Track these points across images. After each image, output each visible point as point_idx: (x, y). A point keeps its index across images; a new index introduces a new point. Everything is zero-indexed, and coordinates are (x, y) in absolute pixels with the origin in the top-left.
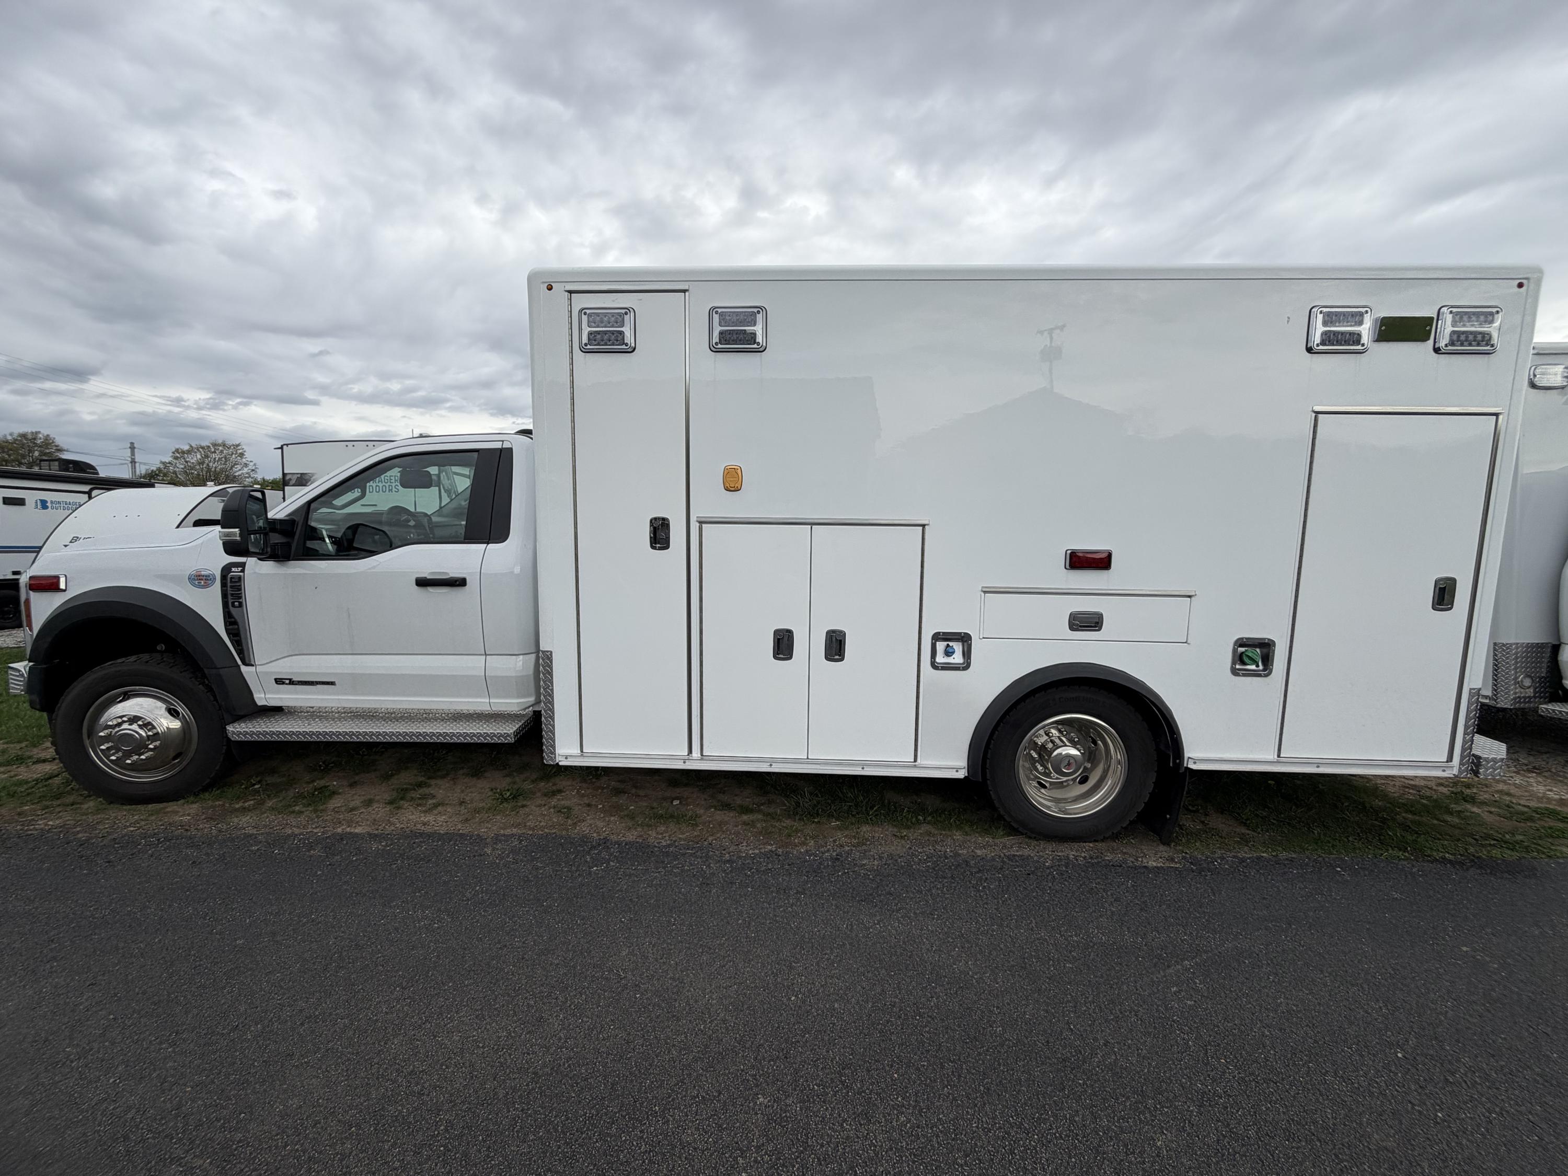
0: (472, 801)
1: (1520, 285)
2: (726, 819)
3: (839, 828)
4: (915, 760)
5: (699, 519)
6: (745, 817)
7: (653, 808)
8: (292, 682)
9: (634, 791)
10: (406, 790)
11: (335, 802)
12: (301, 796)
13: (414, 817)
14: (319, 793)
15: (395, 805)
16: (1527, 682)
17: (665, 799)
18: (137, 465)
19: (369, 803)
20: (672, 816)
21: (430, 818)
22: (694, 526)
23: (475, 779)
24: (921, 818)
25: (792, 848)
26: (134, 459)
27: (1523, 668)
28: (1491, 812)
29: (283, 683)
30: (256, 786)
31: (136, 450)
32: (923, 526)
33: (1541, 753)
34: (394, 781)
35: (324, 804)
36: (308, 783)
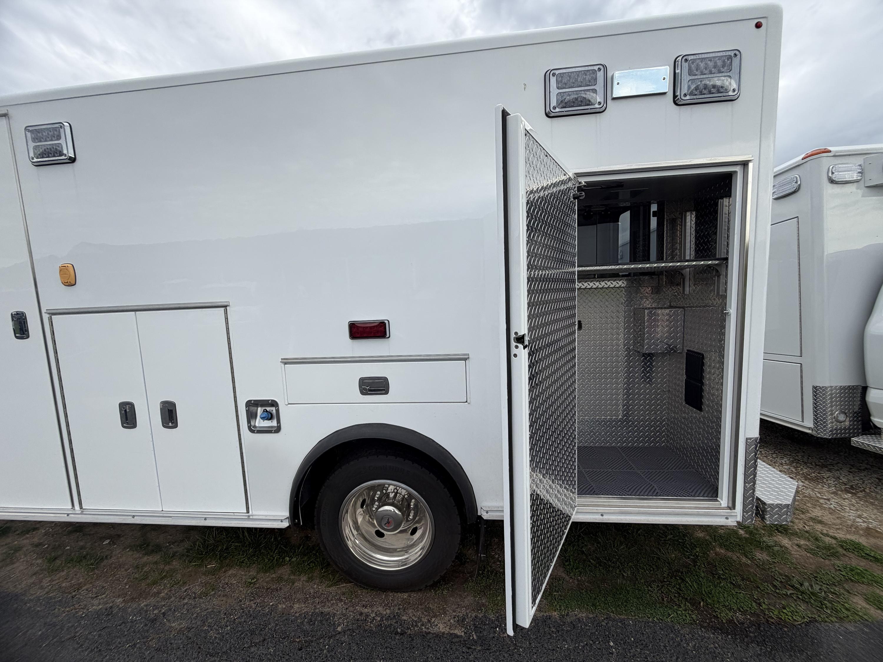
1: (758, 26)
4: (248, 512)
5: (49, 311)
16: (842, 418)
22: (46, 317)
27: (837, 406)
28: (799, 546)
32: (225, 307)
33: (860, 470)
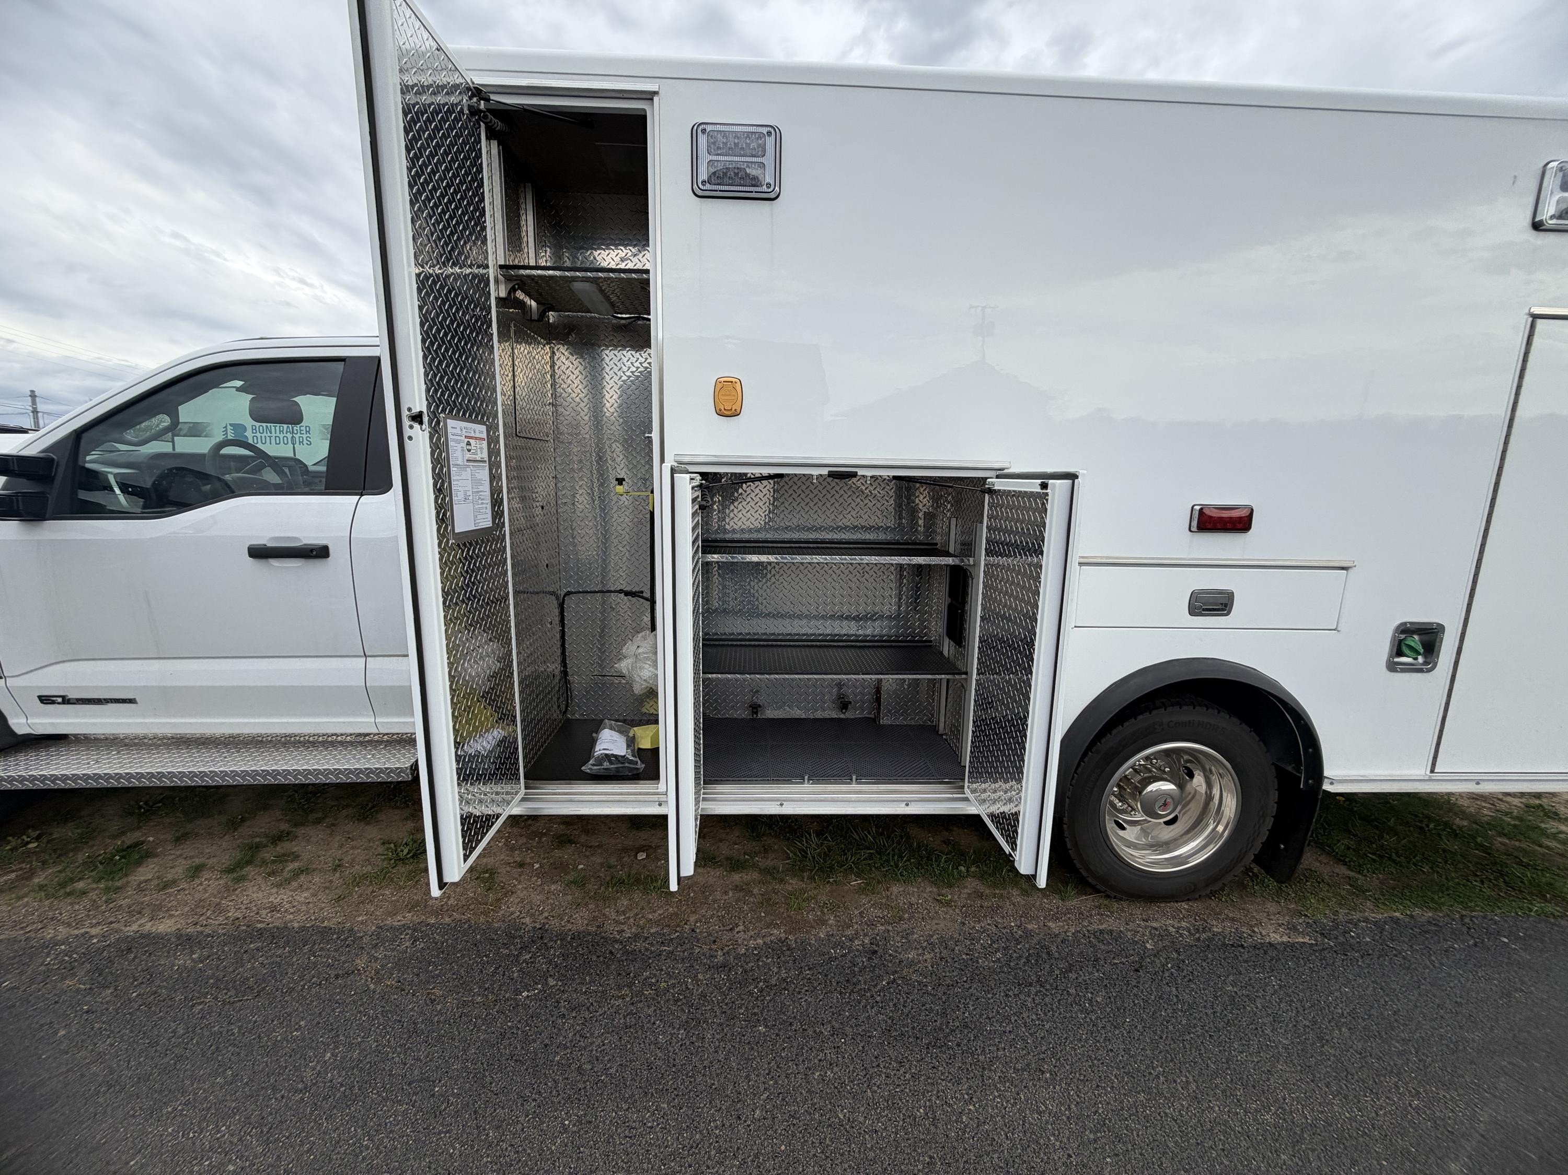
0: (352, 863)
2: (711, 880)
3: (861, 890)
6: (736, 877)
7: (610, 867)
8: (66, 701)
9: (583, 839)
10: (257, 847)
11: (146, 872)
12: (90, 864)
13: (260, 895)
14: (122, 857)
15: (235, 875)
17: (625, 850)
18: (40, 415)
19: (196, 871)
20: (638, 881)
21: (282, 897)
23: (362, 823)
24: (962, 868)
25: (807, 932)
26: (36, 408)
29: (53, 702)
30: (31, 846)
31: (37, 399)
34: (244, 830)
35: (126, 875)
36: (115, 837)
